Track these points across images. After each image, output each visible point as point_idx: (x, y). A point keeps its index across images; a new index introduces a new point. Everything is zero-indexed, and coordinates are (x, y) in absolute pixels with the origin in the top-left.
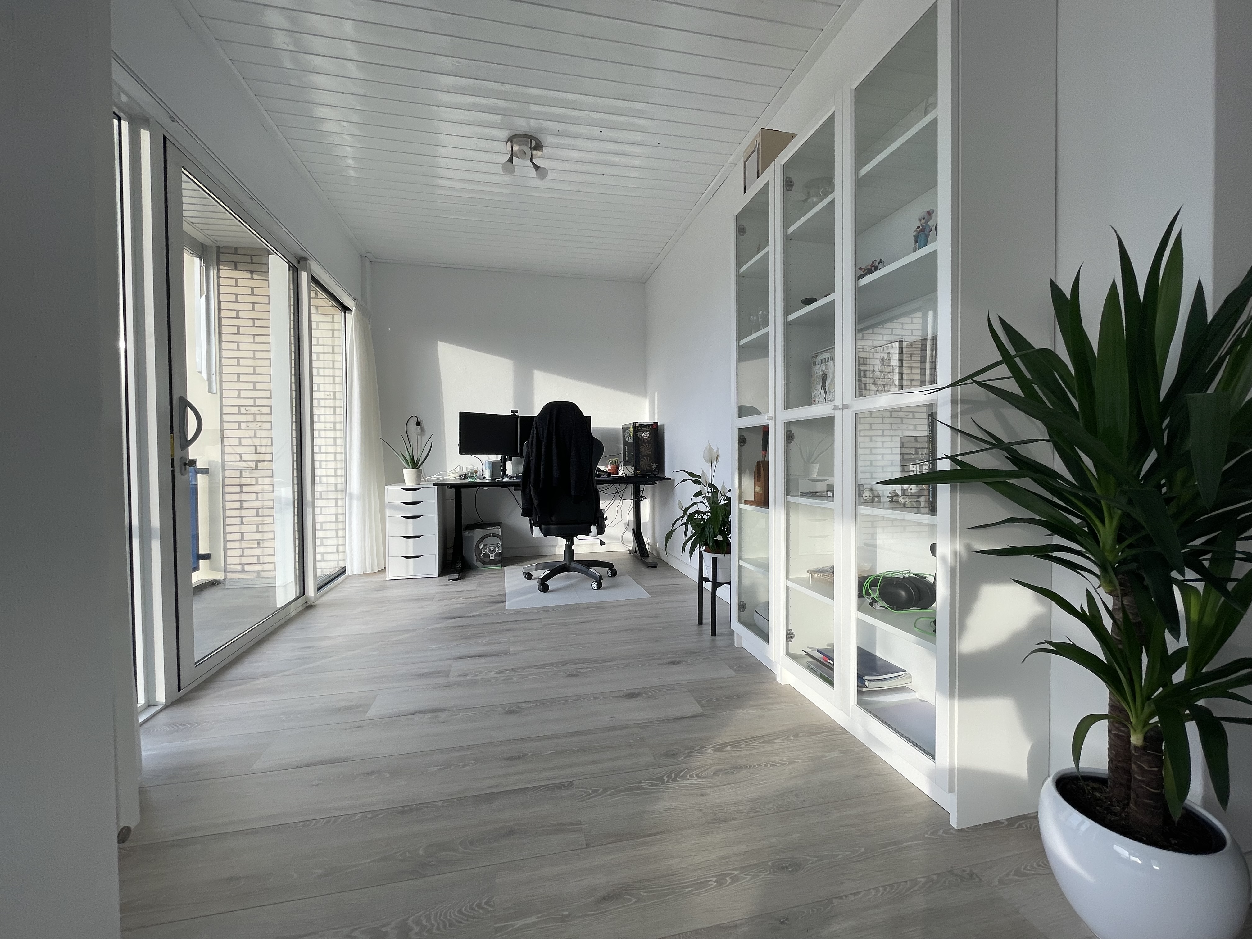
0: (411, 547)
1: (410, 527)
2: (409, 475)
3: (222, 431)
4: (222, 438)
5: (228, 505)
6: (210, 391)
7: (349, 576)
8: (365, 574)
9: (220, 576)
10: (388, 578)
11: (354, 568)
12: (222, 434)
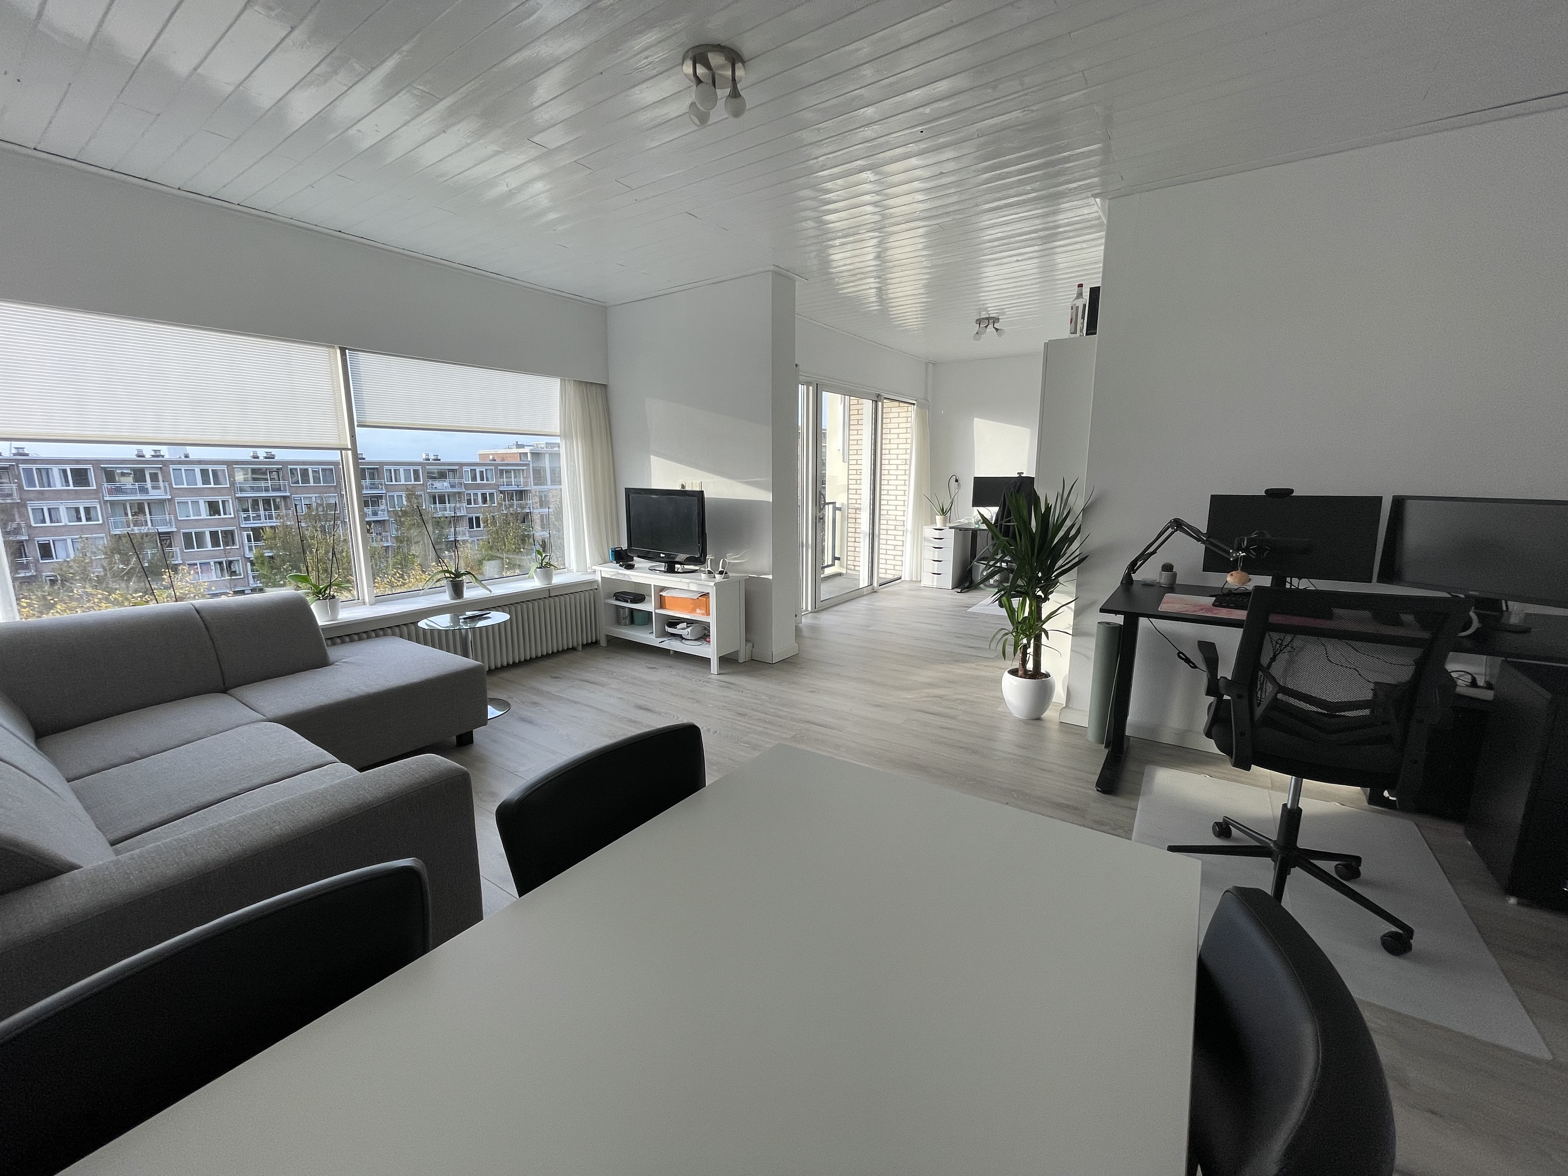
0: (936, 568)
1: (936, 554)
2: (939, 519)
3: (848, 485)
4: (848, 489)
5: (850, 530)
6: (843, 461)
7: (904, 581)
8: (912, 581)
9: (844, 571)
10: (922, 585)
11: (906, 577)
12: (848, 487)
